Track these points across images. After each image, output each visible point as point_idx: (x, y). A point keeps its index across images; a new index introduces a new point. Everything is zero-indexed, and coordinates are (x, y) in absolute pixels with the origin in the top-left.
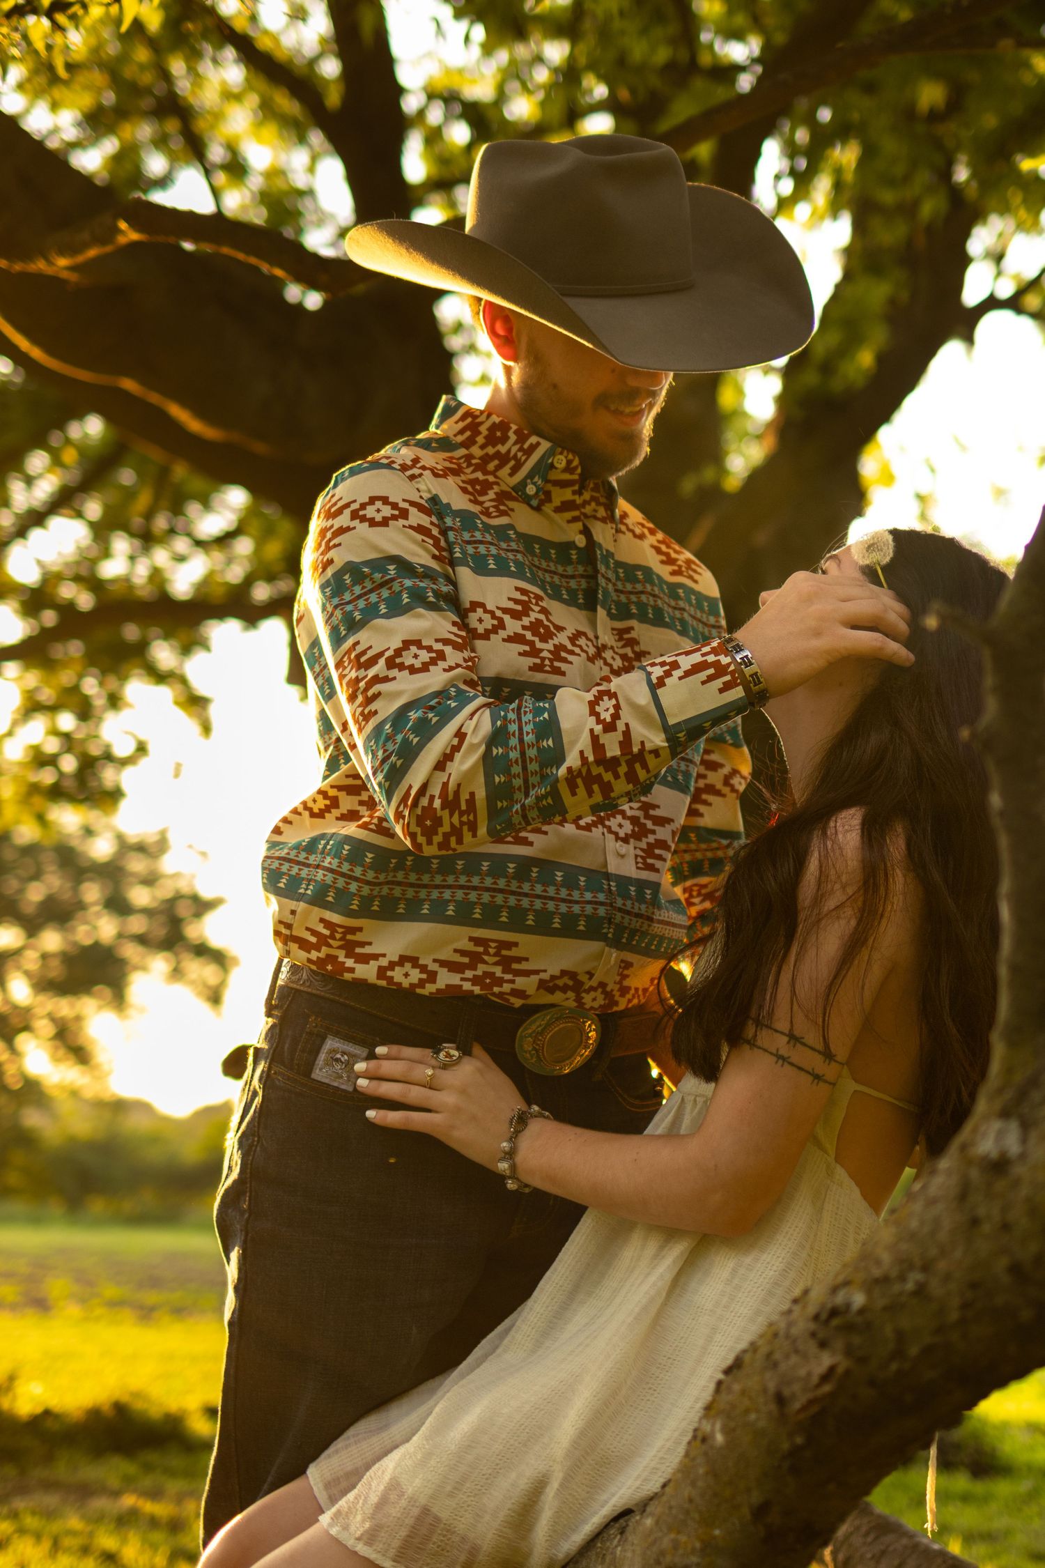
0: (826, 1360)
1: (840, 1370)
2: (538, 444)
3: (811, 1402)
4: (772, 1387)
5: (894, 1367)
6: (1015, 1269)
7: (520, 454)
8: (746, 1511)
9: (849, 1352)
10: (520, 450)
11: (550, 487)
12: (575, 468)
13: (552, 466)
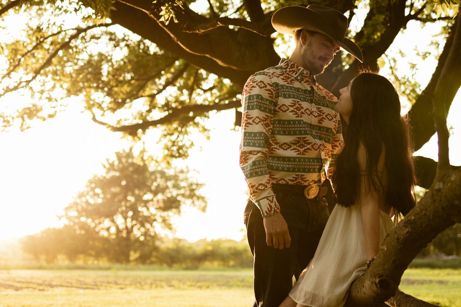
0: (407, 230)
1: (410, 231)
2: (301, 68)
3: (404, 238)
4: (396, 237)
5: (420, 229)
6: (443, 208)
7: (297, 71)
8: (391, 262)
9: (411, 228)
10: (297, 69)
11: (303, 77)
12: (309, 73)
13: (303, 73)
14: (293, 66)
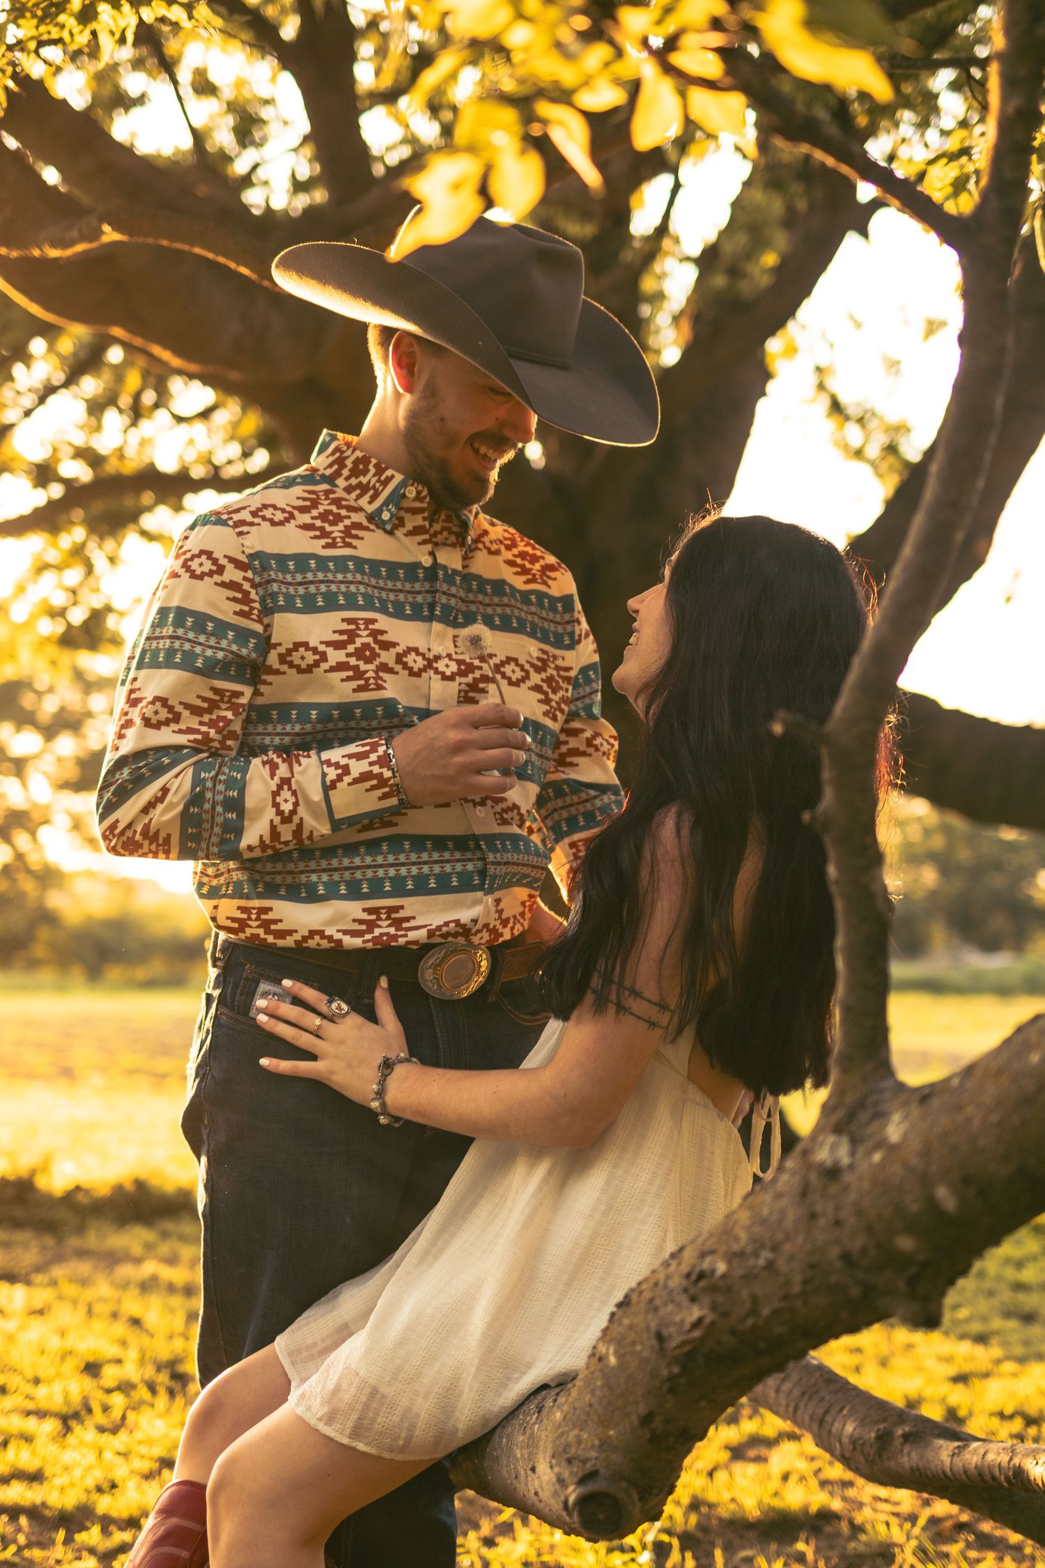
0: (696, 1313)
1: (708, 1320)
2: (393, 476)
3: (684, 1343)
4: (653, 1325)
5: (750, 1322)
6: (846, 1257)
7: (378, 485)
8: (634, 1418)
9: (714, 1307)
10: (379, 481)
11: (402, 513)
12: (425, 498)
13: (404, 496)
14: (361, 467)
